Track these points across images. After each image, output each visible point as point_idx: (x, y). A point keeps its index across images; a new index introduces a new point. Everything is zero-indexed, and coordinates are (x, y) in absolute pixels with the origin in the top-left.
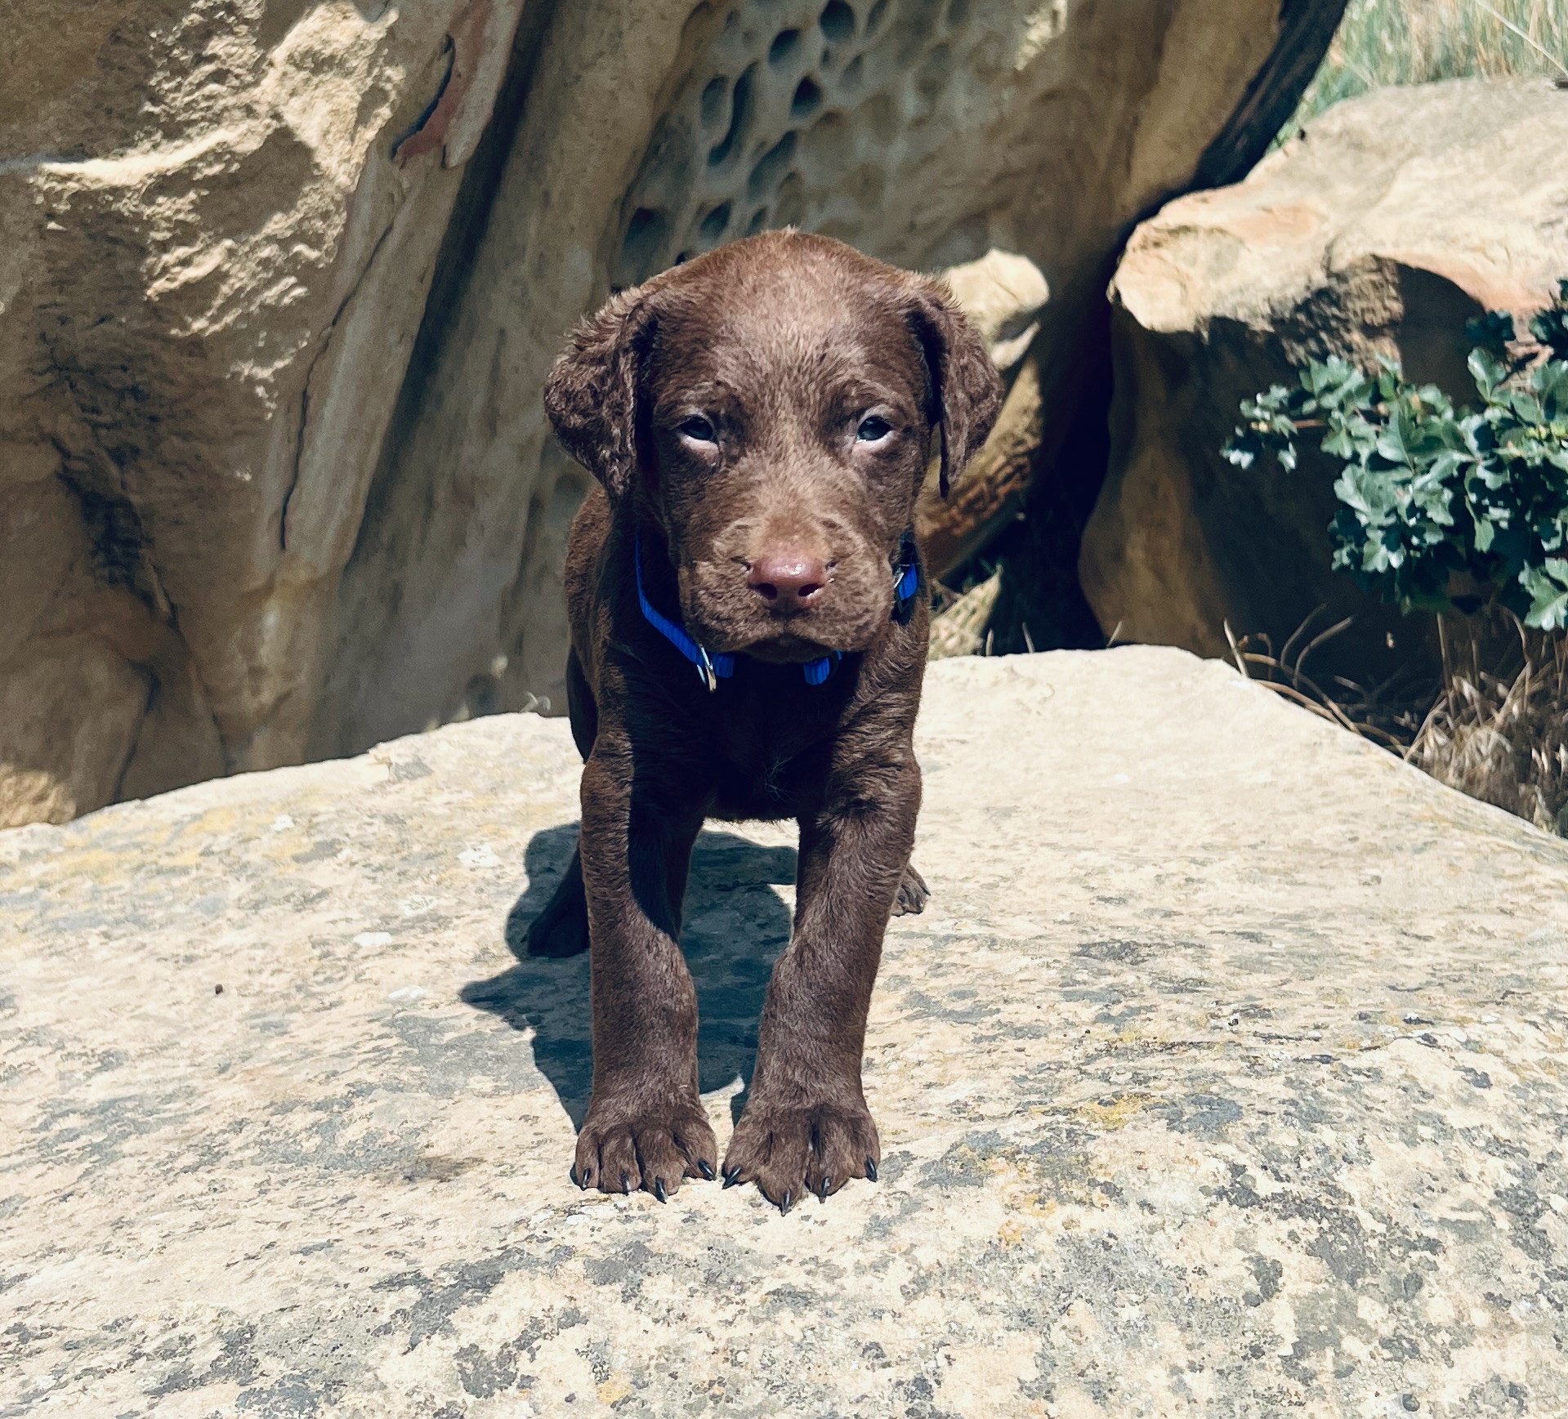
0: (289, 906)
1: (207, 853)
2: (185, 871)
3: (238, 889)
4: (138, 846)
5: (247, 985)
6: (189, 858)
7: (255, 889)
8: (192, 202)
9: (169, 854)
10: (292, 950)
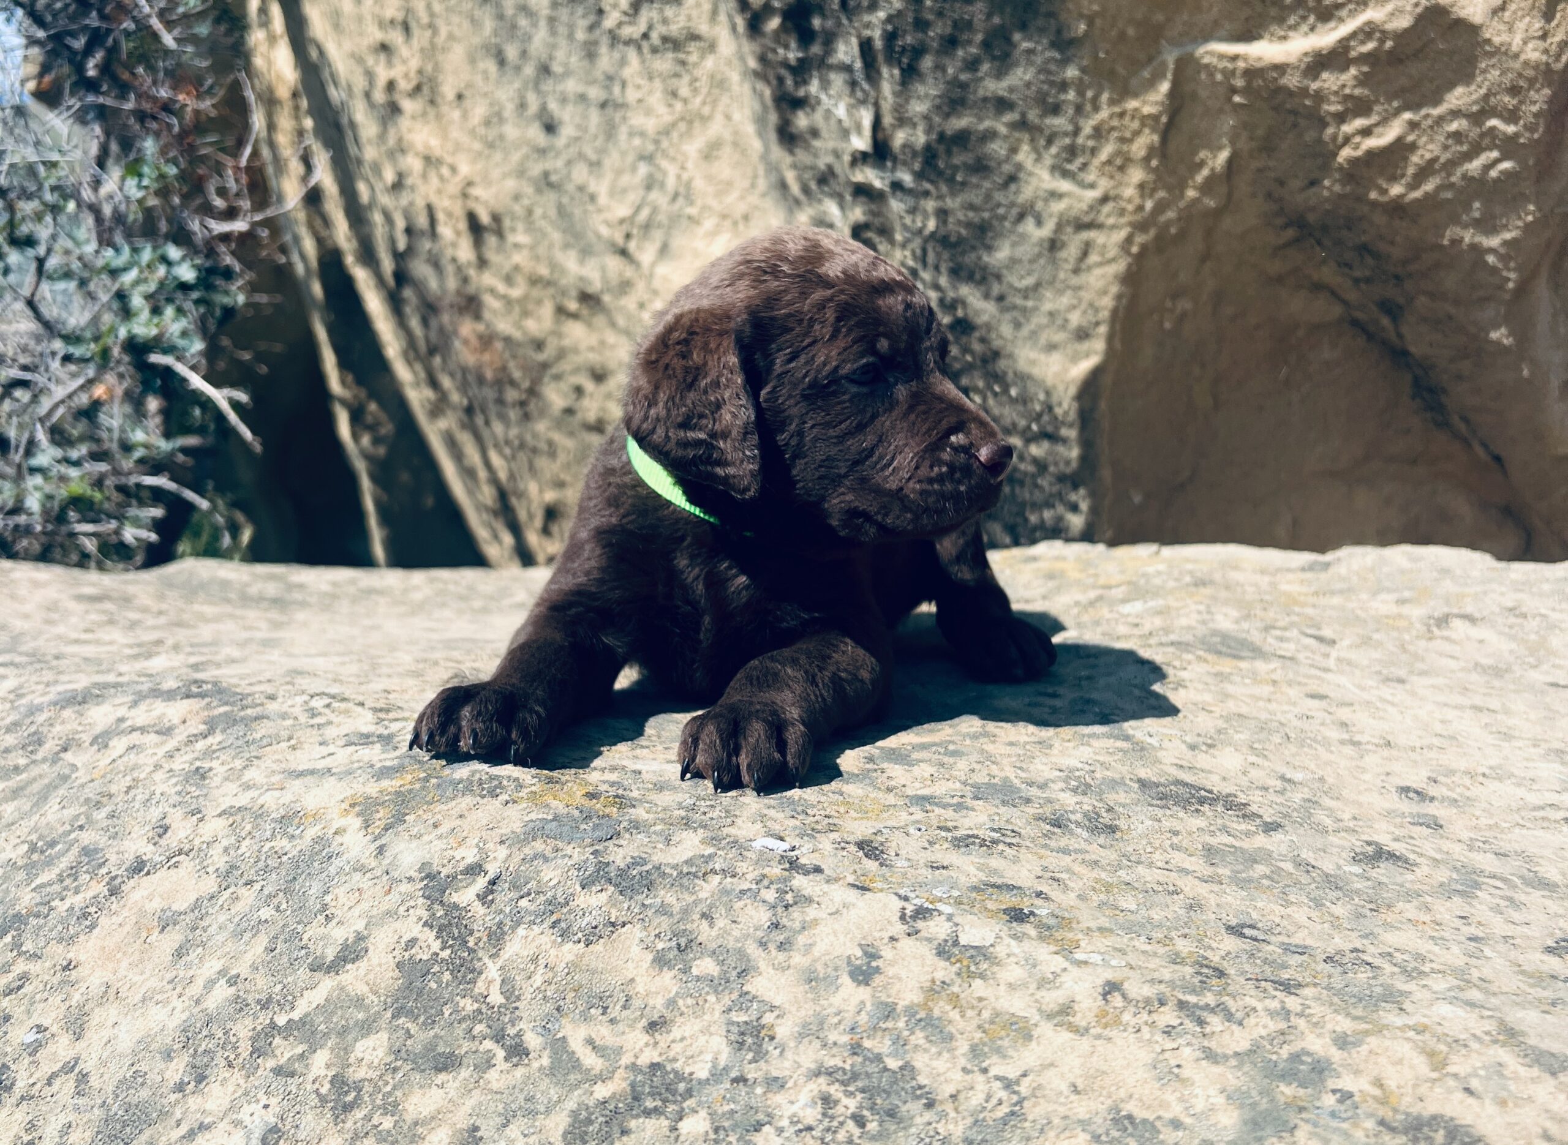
8: (1356, 77)
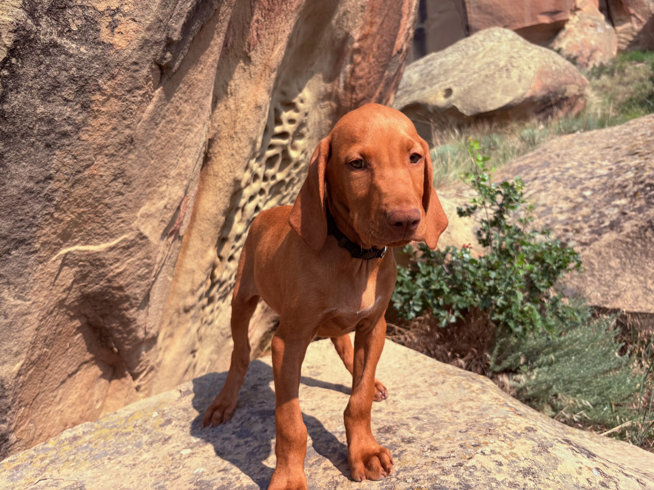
0: (160, 443)
1: (135, 426)
2: (129, 433)
3: (145, 438)
4: (115, 426)
5: (152, 472)
6: (130, 429)
7: (150, 437)
9: (125, 428)
10: (164, 458)
